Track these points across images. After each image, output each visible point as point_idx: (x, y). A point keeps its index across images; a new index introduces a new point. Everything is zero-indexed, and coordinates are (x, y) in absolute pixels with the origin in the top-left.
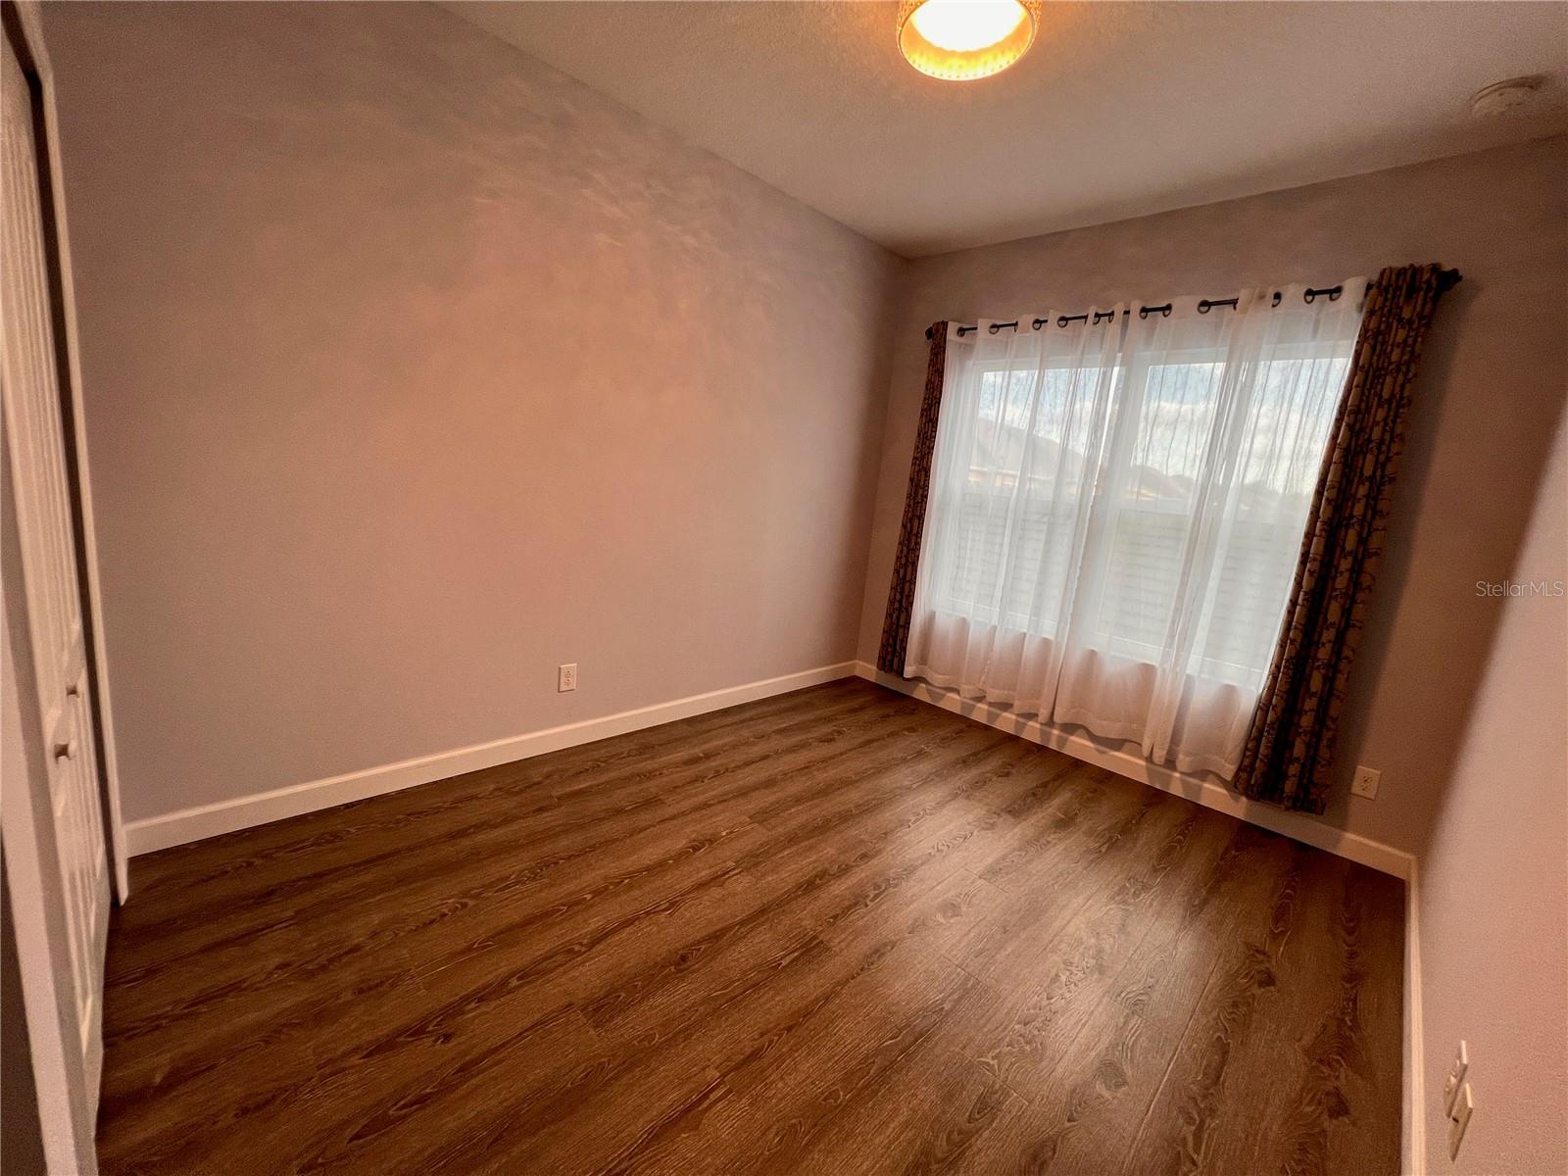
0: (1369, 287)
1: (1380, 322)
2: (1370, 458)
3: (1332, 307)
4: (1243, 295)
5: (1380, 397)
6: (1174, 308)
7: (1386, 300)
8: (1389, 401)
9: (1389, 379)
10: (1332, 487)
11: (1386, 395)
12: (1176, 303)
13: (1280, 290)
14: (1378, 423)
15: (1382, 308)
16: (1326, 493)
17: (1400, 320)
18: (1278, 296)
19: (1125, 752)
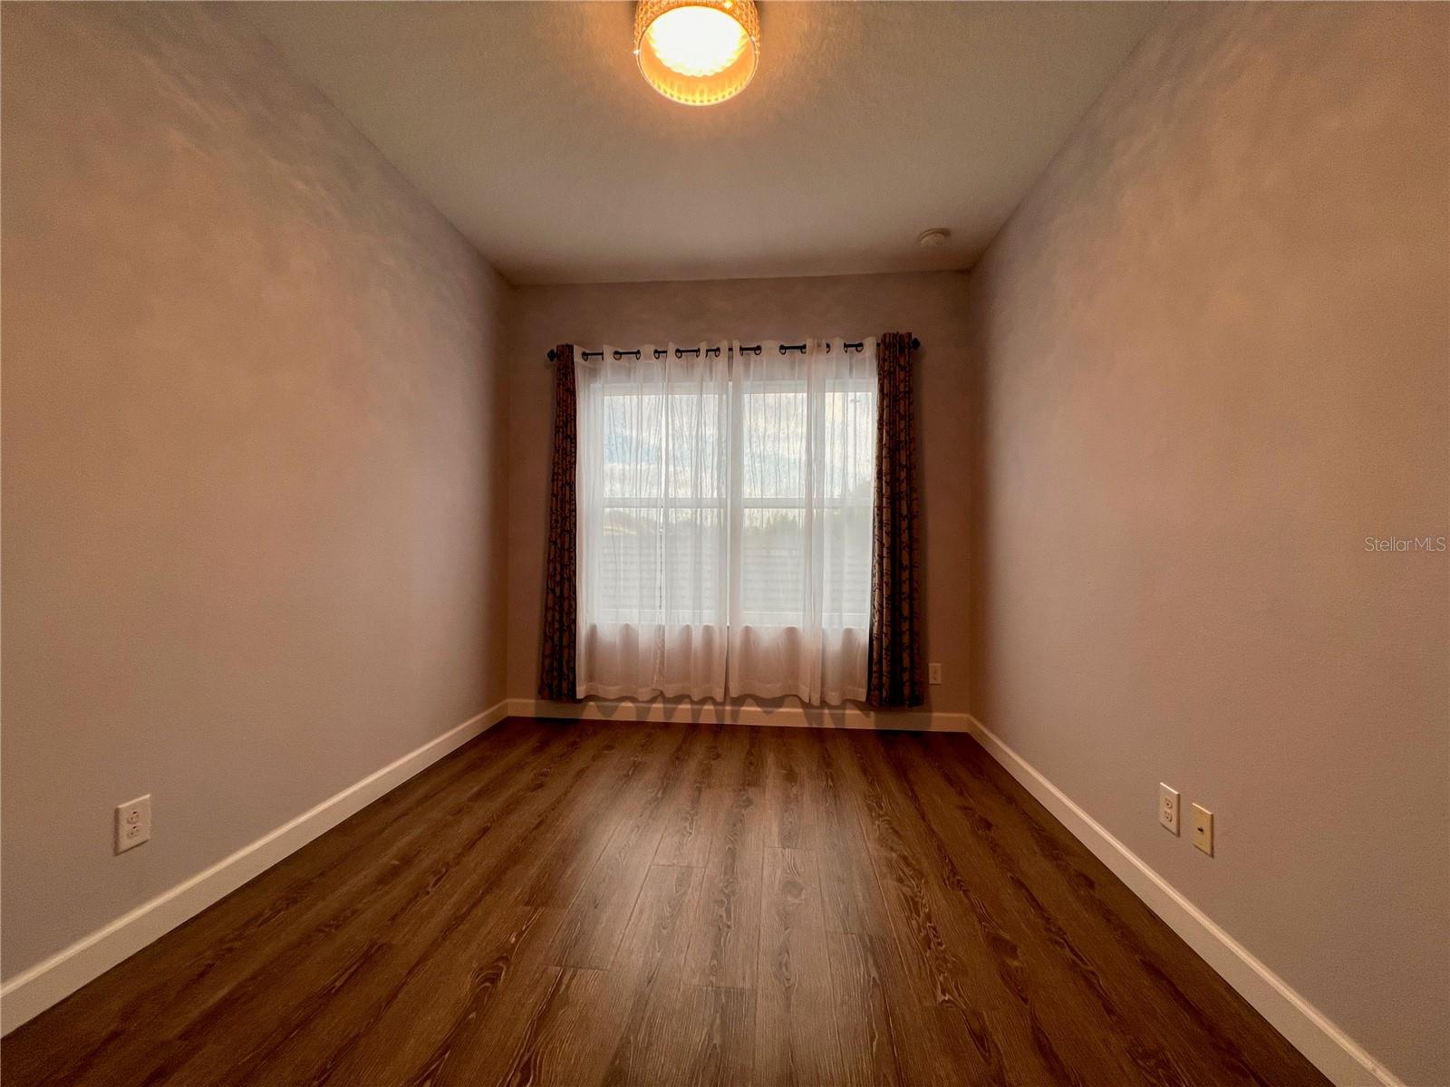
0: (878, 345)
1: (890, 367)
2: (903, 452)
3: (860, 356)
4: (809, 343)
5: (900, 414)
6: (763, 349)
7: (890, 353)
8: (905, 416)
9: (902, 402)
10: (887, 474)
11: (902, 411)
12: (765, 345)
13: (828, 342)
14: (902, 430)
15: (889, 357)
16: (884, 478)
17: (900, 366)
18: (828, 346)
19: (787, 707)
